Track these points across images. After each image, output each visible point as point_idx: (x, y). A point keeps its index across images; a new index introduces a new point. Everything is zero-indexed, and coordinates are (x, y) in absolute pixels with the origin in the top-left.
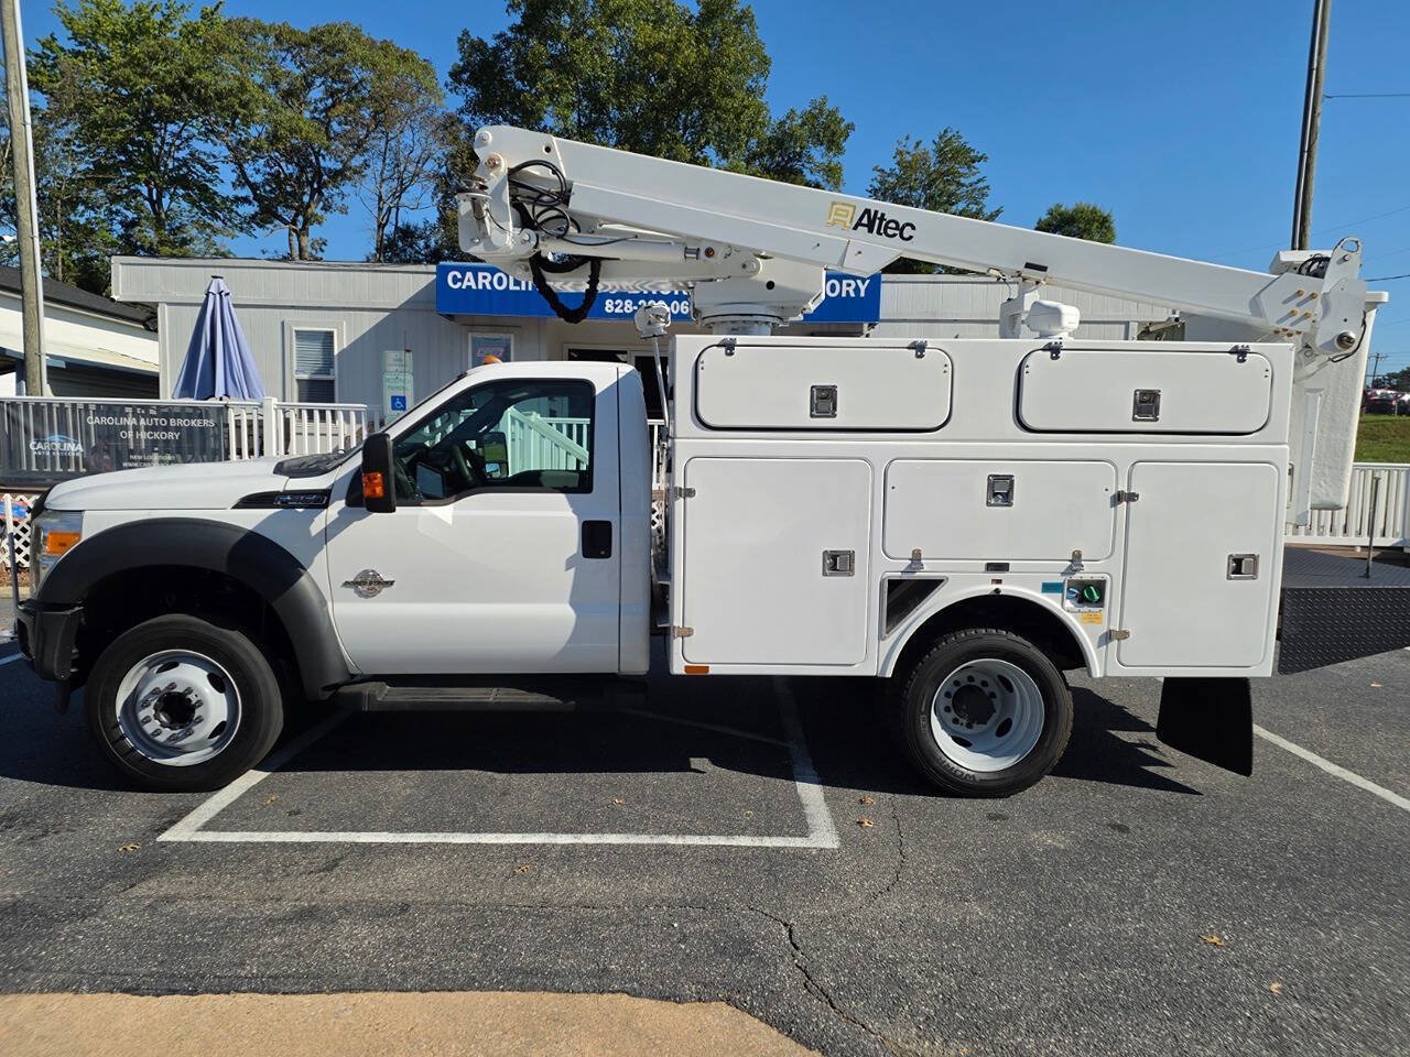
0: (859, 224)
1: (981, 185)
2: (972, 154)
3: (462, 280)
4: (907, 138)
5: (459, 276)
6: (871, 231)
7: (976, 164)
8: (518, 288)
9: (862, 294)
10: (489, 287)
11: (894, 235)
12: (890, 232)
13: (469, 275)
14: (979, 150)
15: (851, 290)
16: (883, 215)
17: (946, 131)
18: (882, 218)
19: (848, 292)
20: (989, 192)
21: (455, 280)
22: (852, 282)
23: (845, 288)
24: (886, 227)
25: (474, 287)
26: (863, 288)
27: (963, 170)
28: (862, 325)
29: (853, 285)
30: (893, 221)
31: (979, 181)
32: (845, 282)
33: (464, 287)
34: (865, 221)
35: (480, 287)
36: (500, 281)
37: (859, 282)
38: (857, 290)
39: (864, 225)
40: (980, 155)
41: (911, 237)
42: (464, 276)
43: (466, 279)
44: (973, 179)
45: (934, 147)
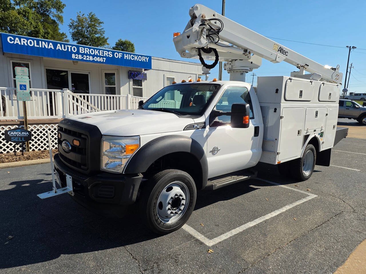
0: (279, 50)
1: (102, 30)
2: (99, 21)
3: (14, 40)
4: (80, 12)
5: (13, 39)
6: (281, 53)
7: (101, 24)
8: (38, 46)
9: (147, 61)
10: (26, 44)
11: (284, 54)
12: (284, 53)
13: (17, 39)
14: (101, 21)
15: (144, 59)
16: (283, 49)
17: (91, 13)
18: (283, 50)
19: (144, 60)
20: (105, 33)
21: (11, 40)
22: (144, 57)
23: (143, 59)
24: (283, 52)
25: (20, 44)
26: (147, 59)
27: (98, 25)
28: (142, 69)
29: (145, 58)
30: (284, 51)
31: (102, 29)
32: (143, 57)
33: (15, 43)
34: (280, 50)
35: (22, 44)
36: (31, 43)
37: (146, 57)
38: (146, 60)
39: (280, 51)
40: (102, 22)
41: (287, 55)
42: (15, 39)
43: (16, 40)
44: (101, 28)
45: (88, 17)
